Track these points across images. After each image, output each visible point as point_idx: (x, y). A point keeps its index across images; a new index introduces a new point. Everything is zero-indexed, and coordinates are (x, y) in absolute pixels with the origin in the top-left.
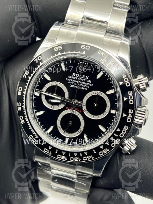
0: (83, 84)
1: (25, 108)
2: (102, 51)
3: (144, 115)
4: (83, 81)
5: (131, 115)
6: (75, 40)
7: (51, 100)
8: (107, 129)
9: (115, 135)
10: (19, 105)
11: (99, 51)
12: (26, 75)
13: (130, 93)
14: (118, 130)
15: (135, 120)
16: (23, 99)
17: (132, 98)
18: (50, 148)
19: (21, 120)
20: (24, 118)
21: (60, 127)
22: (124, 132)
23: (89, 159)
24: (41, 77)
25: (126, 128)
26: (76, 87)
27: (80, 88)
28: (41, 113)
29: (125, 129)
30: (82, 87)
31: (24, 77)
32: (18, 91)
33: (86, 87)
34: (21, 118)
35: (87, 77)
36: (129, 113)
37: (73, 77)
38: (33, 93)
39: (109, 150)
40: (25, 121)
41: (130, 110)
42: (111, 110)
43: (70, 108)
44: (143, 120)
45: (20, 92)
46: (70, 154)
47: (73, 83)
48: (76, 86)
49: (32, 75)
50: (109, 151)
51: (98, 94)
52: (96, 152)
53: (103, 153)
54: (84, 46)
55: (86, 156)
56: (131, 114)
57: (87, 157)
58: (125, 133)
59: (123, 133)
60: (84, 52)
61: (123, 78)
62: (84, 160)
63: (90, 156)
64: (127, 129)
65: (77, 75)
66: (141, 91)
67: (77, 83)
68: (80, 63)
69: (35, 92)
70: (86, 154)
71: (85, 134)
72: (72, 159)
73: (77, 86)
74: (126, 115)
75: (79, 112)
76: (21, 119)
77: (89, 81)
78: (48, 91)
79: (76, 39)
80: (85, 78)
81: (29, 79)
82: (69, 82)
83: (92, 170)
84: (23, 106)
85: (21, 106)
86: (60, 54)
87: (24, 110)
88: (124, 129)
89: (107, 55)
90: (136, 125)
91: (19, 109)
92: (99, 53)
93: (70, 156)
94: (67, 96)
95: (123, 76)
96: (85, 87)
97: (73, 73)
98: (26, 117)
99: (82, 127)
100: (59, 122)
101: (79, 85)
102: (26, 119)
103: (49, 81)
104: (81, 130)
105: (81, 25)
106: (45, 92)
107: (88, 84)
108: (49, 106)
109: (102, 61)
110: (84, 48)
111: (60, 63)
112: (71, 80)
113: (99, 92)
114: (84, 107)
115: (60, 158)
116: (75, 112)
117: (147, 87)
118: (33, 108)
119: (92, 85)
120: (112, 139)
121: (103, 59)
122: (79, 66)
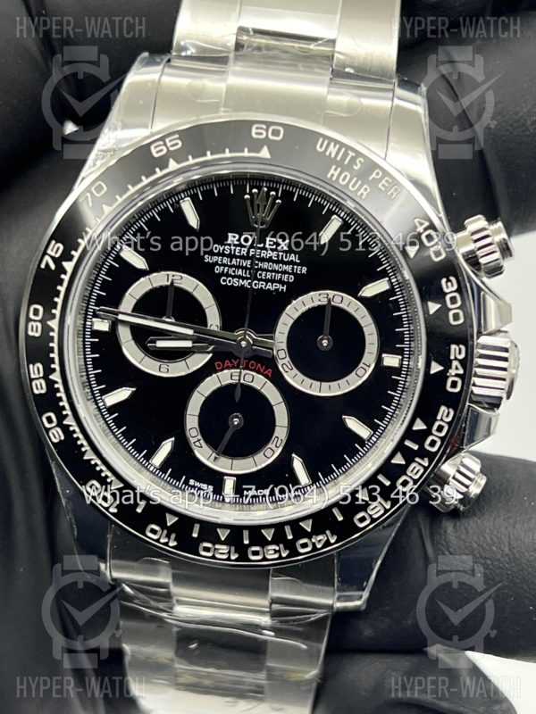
0: (272, 271)
1: (59, 380)
2: (331, 140)
3: (506, 359)
5: (459, 366)
6: (224, 112)
7: (155, 343)
8: (374, 428)
9: (408, 443)
10: (36, 372)
11: (321, 140)
12: (52, 258)
13: (449, 284)
14: (419, 425)
15: (474, 385)
16: (52, 350)
17: (459, 303)
18: (171, 520)
19: (47, 430)
20: (61, 418)
21: (199, 440)
22: (440, 429)
23: (319, 546)
24: (110, 261)
25: (447, 416)
26: (246, 283)
27: (262, 285)
28: (122, 394)
29: (442, 420)
30: (267, 281)
31: (47, 264)
32: (28, 320)
33: (281, 279)
34: (50, 420)
35: (283, 241)
36: (452, 357)
37: (231, 250)
38: (85, 324)
39: (389, 503)
40: (65, 429)
42: (384, 355)
44: (504, 380)
45: (34, 324)
46: (246, 533)
47: (234, 272)
48: (243, 278)
49: (76, 254)
50: (392, 507)
51: (329, 301)
52: (343, 515)
53: (371, 516)
54: (262, 128)
55: (309, 536)
56: (460, 361)
57: (313, 540)
58: (443, 434)
59: (436, 436)
60: (265, 148)
61: (418, 230)
62: (302, 551)
63: (323, 533)
64: (449, 419)
65: (246, 240)
66: (482, 273)
67: (246, 268)
68: (250, 194)
69: (94, 320)
70: (307, 526)
71: (294, 455)
72: (255, 553)
73: (247, 278)
74: (441, 368)
75: (266, 376)
76: (48, 425)
77: (292, 257)
78: (142, 307)
79: (228, 107)
80: (274, 247)
81: (65, 273)
82: (218, 270)
83: (331, 589)
84: (51, 377)
85: (46, 377)
86: (173, 165)
87: (58, 390)
88: (439, 418)
89: (351, 154)
90: (479, 399)
91: (39, 387)
92: (321, 146)
93: (246, 542)
94: (214, 320)
95: (418, 225)
96: (280, 282)
97: (230, 235)
98: (67, 415)
99: (281, 432)
100: (192, 421)
101: (256, 274)
102: (70, 421)
103: (142, 273)
104: (280, 441)
105: (237, 58)
106: (130, 312)
107: (288, 268)
108: (150, 366)
109: (333, 175)
110: (261, 134)
111: (178, 202)
112: (225, 262)
113: (331, 293)
114: (282, 354)
115: (210, 554)
116: (249, 378)
117: (503, 259)
118: (88, 378)
119: (304, 270)
120: (399, 460)
121: (336, 170)
122: (249, 204)
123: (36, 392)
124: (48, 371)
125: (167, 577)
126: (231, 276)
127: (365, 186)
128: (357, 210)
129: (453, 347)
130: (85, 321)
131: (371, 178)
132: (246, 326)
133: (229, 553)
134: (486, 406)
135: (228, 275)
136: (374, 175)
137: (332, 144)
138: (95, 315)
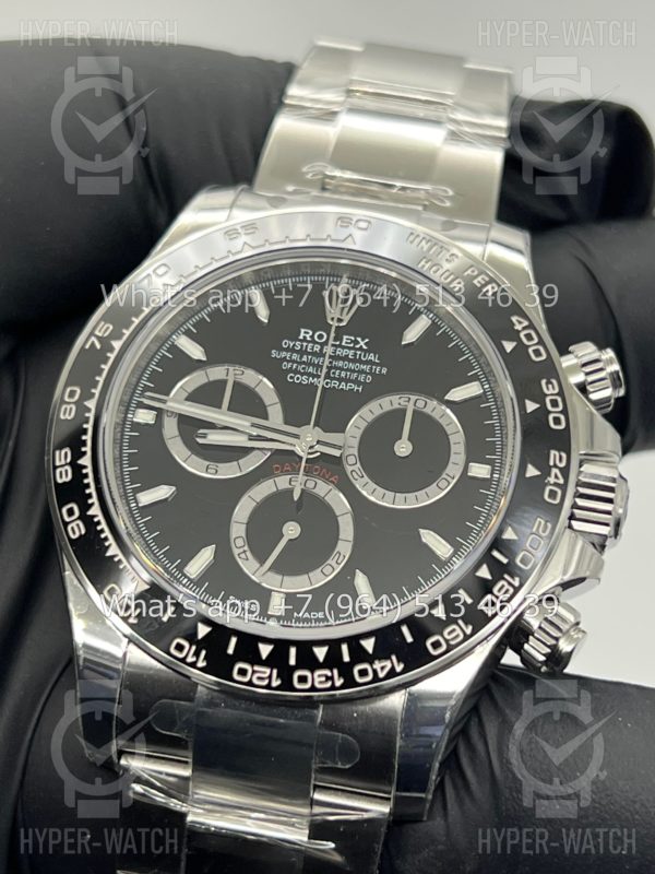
0: (347, 370)
1: (89, 465)
3: (611, 490)
4: (345, 358)
7: (205, 436)
8: (457, 547)
9: (496, 554)
10: (63, 458)
12: (99, 339)
13: (550, 386)
14: (510, 534)
16: (84, 443)
18: (202, 632)
19: (66, 524)
20: (85, 508)
21: (245, 552)
24: (163, 352)
26: (316, 381)
27: (334, 384)
28: (163, 492)
30: (340, 380)
31: (93, 344)
32: (62, 402)
33: (357, 378)
35: (363, 340)
37: (302, 346)
38: (125, 417)
40: (88, 520)
41: (553, 453)
42: (471, 465)
43: (289, 469)
45: (68, 407)
46: (293, 651)
47: (304, 369)
48: (314, 376)
49: (127, 332)
52: (413, 635)
53: (447, 641)
55: (371, 660)
61: (516, 327)
62: (360, 680)
63: (387, 657)
65: (320, 337)
67: (317, 366)
70: (369, 645)
71: (357, 572)
72: (302, 680)
73: (318, 376)
75: (332, 483)
76: (67, 519)
77: (371, 357)
81: (112, 350)
82: (286, 366)
84: (80, 461)
85: (73, 462)
87: (87, 486)
91: (64, 474)
93: (293, 662)
95: (516, 322)
96: (356, 382)
97: (303, 331)
98: (92, 504)
99: (344, 548)
101: (328, 372)
103: (199, 365)
106: (183, 399)
107: (366, 368)
108: (195, 466)
112: (294, 358)
113: (413, 397)
114: (352, 460)
115: (246, 679)
116: (310, 485)
118: (122, 475)
120: (484, 573)
121: (426, 262)
123: (60, 481)
124: (77, 455)
126: (299, 373)
127: (459, 280)
130: (126, 414)
131: (466, 274)
132: (312, 423)
133: (270, 677)
135: (296, 372)
136: (468, 272)
138: (140, 404)
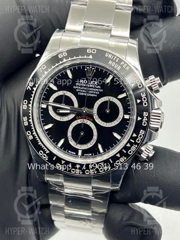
0: (93, 91)
1: (32, 122)
2: (110, 53)
3: (160, 117)
4: (92, 87)
5: (146, 118)
7: (59, 111)
8: (122, 136)
9: (131, 140)
10: (25, 119)
11: (107, 53)
12: (30, 87)
13: (143, 94)
14: (134, 135)
15: (151, 124)
16: (30, 113)
17: (146, 100)
18: (63, 162)
19: (28, 136)
20: (32, 132)
21: (71, 140)
22: (141, 136)
24: (47, 88)
25: (143, 133)
27: (90, 95)
28: (50, 126)
29: (141, 134)
30: (91, 94)
31: (29, 88)
32: (23, 104)
34: (29, 133)
35: (96, 82)
36: (144, 116)
37: (81, 85)
38: (39, 106)
39: (126, 158)
40: (33, 136)
42: (125, 115)
43: (80, 118)
44: (159, 122)
45: (25, 105)
47: (82, 91)
49: (37, 86)
51: (109, 99)
52: (112, 161)
53: (120, 161)
56: (146, 117)
58: (141, 138)
59: (139, 138)
60: (91, 55)
62: (101, 171)
64: (143, 134)
65: (85, 82)
66: (153, 92)
67: (85, 90)
68: (87, 69)
69: (42, 104)
71: (99, 144)
72: (87, 172)
73: (86, 93)
74: (141, 119)
75: (91, 121)
76: (28, 135)
77: (99, 87)
78: (56, 101)
79: (81, 44)
80: (93, 84)
81: (34, 91)
82: (77, 90)
83: (109, 183)
84: (29, 121)
85: (28, 121)
86: (65, 60)
87: (31, 124)
88: (140, 133)
89: (115, 57)
90: (152, 128)
91: (26, 124)
92: (107, 55)
93: (85, 169)
94: (76, 105)
95: (134, 77)
96: (95, 94)
97: (81, 80)
98: (34, 132)
99: (95, 137)
100: (69, 134)
101: (88, 92)
103: (55, 91)
104: (94, 140)
106: (52, 102)
107: (97, 90)
108: (58, 118)
109: (110, 63)
110: (90, 51)
111: (66, 71)
112: (79, 88)
113: (110, 97)
114: (95, 115)
115: (74, 172)
116: (86, 122)
117: (159, 88)
118: (40, 121)
119: (102, 90)
120: (128, 145)
121: (111, 62)
122: (86, 71)
123: (25, 125)
124: (29, 119)
125: (62, 180)
127: (119, 66)
128: (117, 73)
129: (144, 113)
130: (39, 105)
131: (121, 64)
132: (85, 106)
133: (80, 172)
134: (154, 130)
135: (80, 92)
136: (122, 63)
137: (110, 54)
138: (42, 103)
